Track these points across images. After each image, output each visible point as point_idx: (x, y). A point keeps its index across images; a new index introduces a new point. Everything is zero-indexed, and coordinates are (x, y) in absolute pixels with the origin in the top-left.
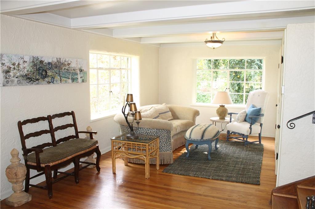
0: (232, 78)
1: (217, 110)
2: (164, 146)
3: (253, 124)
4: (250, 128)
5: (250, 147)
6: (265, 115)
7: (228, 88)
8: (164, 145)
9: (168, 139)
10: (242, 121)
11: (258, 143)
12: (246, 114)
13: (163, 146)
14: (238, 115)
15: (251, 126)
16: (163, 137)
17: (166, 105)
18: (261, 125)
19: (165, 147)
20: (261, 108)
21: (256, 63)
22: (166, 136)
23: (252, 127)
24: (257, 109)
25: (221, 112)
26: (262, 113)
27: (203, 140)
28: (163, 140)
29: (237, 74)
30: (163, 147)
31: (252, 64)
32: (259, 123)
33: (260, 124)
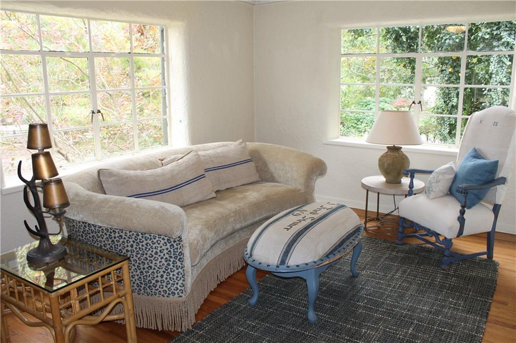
0: (446, 78)
1: (380, 160)
2: (162, 282)
3: (469, 208)
4: (459, 219)
5: (456, 270)
6: (509, 179)
7: (417, 102)
8: (162, 277)
9: (172, 260)
10: (442, 194)
11: (485, 256)
12: (452, 176)
13: (159, 279)
14: (431, 176)
15: (462, 213)
16: (156, 253)
17: (243, 145)
18: (496, 209)
19: (165, 284)
20: (498, 161)
21: (503, 40)
22: (166, 252)
23: (465, 216)
24: (485, 165)
25: (389, 165)
26: (501, 174)
27: (284, 267)
28: (158, 262)
29: (456, 69)
30: (159, 283)
31: (494, 44)
32: (490, 203)
33: (492, 207)
